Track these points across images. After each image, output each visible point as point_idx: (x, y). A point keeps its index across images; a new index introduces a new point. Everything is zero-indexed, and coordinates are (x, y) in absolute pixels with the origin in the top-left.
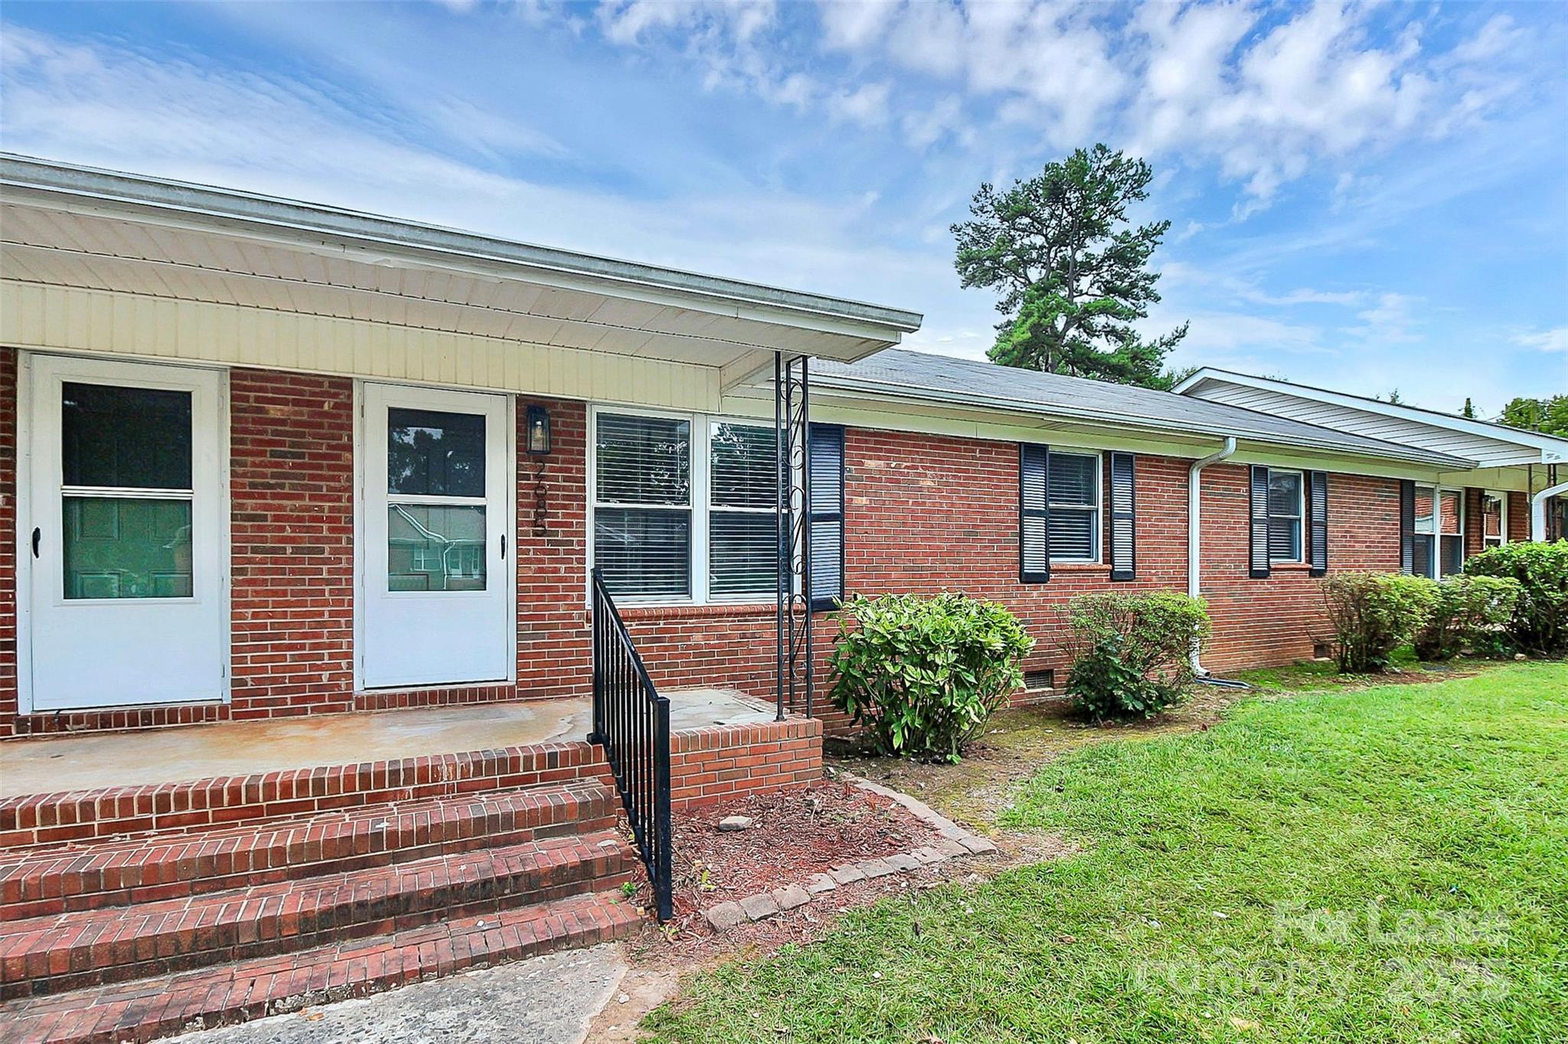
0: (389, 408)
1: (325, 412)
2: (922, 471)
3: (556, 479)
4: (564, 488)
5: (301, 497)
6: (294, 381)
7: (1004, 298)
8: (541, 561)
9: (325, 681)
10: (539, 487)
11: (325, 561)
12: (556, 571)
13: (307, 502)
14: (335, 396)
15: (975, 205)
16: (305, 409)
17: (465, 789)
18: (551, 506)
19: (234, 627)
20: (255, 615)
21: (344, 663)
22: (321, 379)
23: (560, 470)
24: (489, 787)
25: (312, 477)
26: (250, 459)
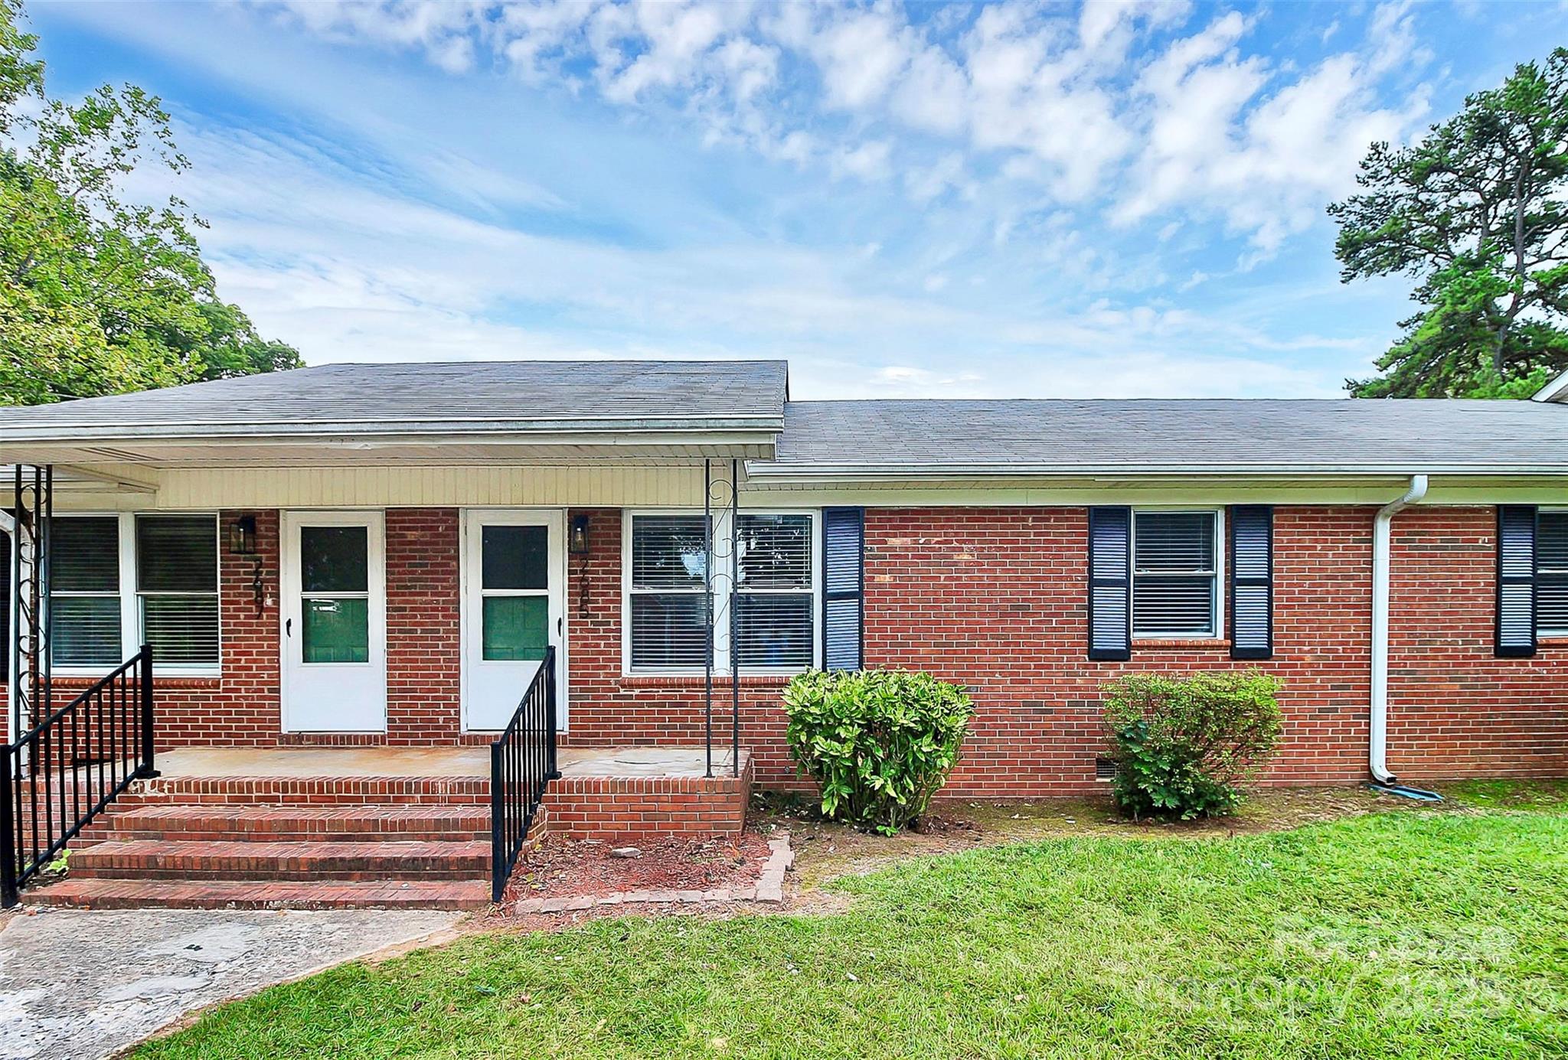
0: (483, 527)
1: (440, 534)
2: (958, 545)
3: (597, 572)
4: (603, 579)
5: (426, 594)
6: (421, 514)
7: (1422, 282)
8: (586, 638)
9: (441, 723)
10: (583, 579)
11: (440, 639)
12: (598, 645)
13: (430, 598)
14: (445, 521)
15: (1363, 173)
16: (428, 533)
17: (453, 802)
18: (593, 594)
19: (389, 683)
20: (400, 675)
21: (452, 711)
22: (437, 511)
23: (600, 565)
24: (468, 802)
25: (433, 580)
26: (396, 569)
